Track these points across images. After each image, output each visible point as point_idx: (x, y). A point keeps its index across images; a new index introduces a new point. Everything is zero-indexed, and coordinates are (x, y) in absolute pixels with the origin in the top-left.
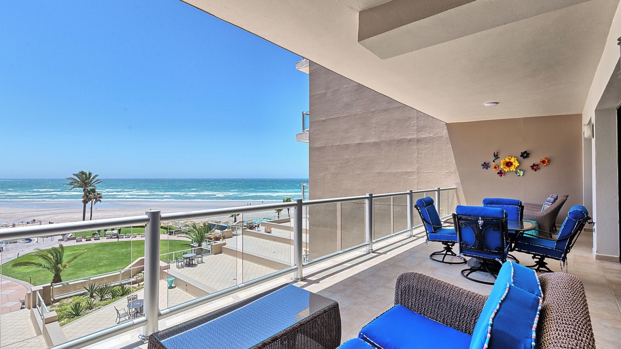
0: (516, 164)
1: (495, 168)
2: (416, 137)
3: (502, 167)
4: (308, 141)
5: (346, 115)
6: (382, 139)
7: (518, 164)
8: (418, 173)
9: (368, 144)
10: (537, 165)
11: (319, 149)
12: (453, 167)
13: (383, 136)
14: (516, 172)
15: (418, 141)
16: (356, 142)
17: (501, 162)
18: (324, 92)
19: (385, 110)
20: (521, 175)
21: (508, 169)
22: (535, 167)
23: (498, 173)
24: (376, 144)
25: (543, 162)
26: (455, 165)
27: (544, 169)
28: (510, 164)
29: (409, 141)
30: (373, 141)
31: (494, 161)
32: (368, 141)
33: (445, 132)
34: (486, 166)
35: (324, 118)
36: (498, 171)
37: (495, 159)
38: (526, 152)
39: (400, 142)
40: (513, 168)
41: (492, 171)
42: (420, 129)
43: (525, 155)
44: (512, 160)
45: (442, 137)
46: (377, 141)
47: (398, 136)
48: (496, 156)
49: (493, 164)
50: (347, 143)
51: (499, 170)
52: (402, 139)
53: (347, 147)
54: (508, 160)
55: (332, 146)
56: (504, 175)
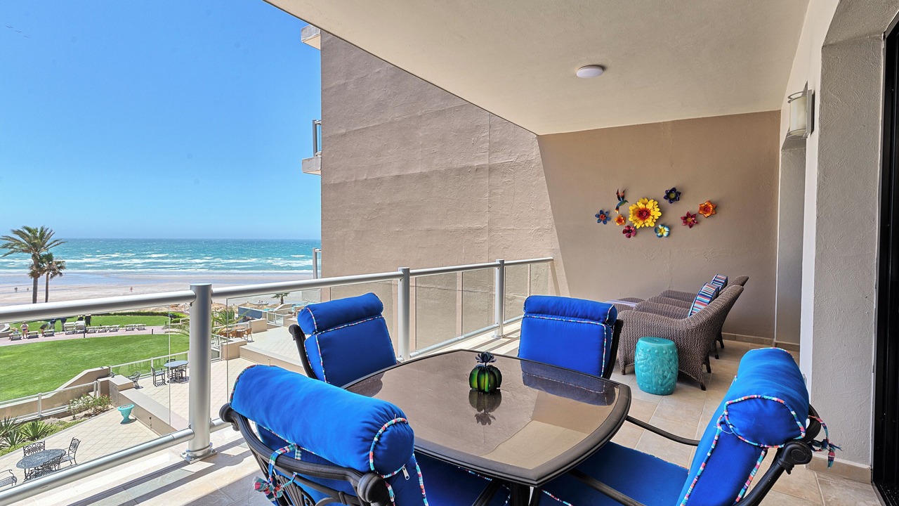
0: (656, 213)
1: (619, 221)
2: (487, 162)
3: (630, 219)
4: (320, 173)
5: (377, 124)
6: (434, 168)
7: (660, 214)
8: (490, 230)
9: (412, 176)
10: (694, 216)
11: (336, 186)
12: (548, 221)
13: (436, 161)
14: (656, 230)
15: (491, 170)
16: (392, 174)
17: (630, 208)
18: (343, 81)
19: (440, 113)
20: (665, 234)
21: (641, 222)
22: (690, 220)
23: (625, 232)
24: (423, 176)
25: (705, 209)
26: (552, 217)
27: (706, 223)
28: (644, 214)
29: (477, 170)
30: (418, 171)
31: (617, 209)
32: (410, 172)
33: (535, 153)
34: (603, 217)
35: (343, 131)
36: (623, 228)
37: (620, 204)
38: (674, 190)
39: (462, 171)
40: (650, 222)
41: (614, 227)
42: (494, 149)
43: (673, 195)
44: (650, 206)
45: (530, 162)
46: (424, 171)
47: (458, 163)
48: (622, 198)
49: (615, 214)
50: (378, 175)
51: (626, 225)
52: (465, 168)
53: (380, 181)
54: (641, 206)
55: (356, 181)
56: (635, 235)
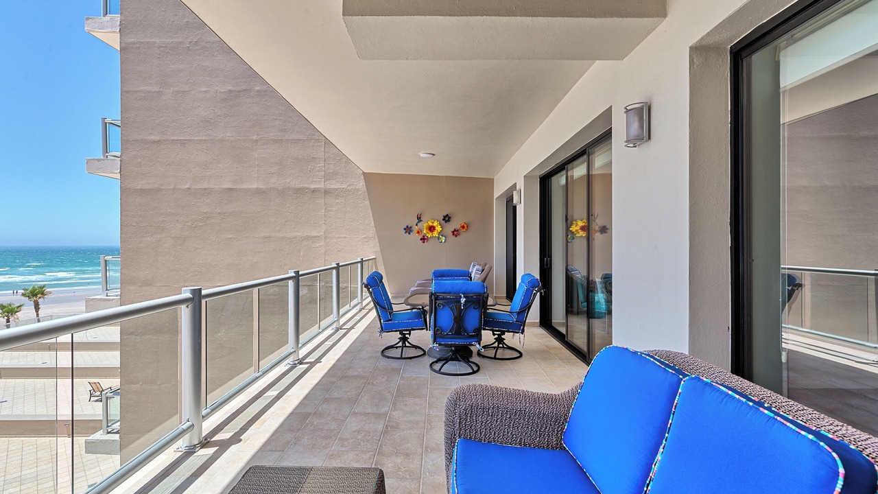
0: (439, 229)
1: (418, 232)
2: (323, 186)
3: (425, 232)
4: (118, 176)
5: (204, 138)
6: (271, 186)
7: (441, 229)
8: (326, 238)
9: (247, 190)
10: (457, 231)
11: (143, 192)
12: (372, 232)
13: (273, 180)
14: (439, 238)
15: (326, 192)
16: (223, 187)
17: (424, 226)
18: (156, 89)
19: (276, 141)
20: (443, 241)
21: (431, 234)
22: (455, 233)
23: (421, 239)
24: (259, 192)
25: (463, 227)
26: (374, 229)
27: (463, 236)
28: (432, 228)
29: (313, 191)
30: (254, 186)
31: (417, 225)
32: (245, 186)
33: (361, 184)
34: (408, 230)
35: (157, 138)
36: (421, 237)
37: (418, 222)
38: (447, 215)
39: (299, 191)
40: (435, 234)
41: (415, 237)
42: (328, 177)
43: (447, 219)
44: (435, 224)
45: (358, 190)
46: (262, 187)
47: (296, 183)
48: (419, 219)
49: (416, 228)
50: (205, 185)
51: (423, 235)
52: (303, 189)
53: (207, 192)
54: (431, 224)
55: (174, 189)
56: (427, 241)
